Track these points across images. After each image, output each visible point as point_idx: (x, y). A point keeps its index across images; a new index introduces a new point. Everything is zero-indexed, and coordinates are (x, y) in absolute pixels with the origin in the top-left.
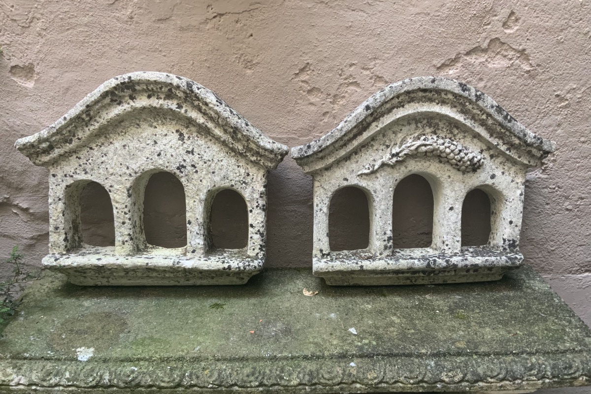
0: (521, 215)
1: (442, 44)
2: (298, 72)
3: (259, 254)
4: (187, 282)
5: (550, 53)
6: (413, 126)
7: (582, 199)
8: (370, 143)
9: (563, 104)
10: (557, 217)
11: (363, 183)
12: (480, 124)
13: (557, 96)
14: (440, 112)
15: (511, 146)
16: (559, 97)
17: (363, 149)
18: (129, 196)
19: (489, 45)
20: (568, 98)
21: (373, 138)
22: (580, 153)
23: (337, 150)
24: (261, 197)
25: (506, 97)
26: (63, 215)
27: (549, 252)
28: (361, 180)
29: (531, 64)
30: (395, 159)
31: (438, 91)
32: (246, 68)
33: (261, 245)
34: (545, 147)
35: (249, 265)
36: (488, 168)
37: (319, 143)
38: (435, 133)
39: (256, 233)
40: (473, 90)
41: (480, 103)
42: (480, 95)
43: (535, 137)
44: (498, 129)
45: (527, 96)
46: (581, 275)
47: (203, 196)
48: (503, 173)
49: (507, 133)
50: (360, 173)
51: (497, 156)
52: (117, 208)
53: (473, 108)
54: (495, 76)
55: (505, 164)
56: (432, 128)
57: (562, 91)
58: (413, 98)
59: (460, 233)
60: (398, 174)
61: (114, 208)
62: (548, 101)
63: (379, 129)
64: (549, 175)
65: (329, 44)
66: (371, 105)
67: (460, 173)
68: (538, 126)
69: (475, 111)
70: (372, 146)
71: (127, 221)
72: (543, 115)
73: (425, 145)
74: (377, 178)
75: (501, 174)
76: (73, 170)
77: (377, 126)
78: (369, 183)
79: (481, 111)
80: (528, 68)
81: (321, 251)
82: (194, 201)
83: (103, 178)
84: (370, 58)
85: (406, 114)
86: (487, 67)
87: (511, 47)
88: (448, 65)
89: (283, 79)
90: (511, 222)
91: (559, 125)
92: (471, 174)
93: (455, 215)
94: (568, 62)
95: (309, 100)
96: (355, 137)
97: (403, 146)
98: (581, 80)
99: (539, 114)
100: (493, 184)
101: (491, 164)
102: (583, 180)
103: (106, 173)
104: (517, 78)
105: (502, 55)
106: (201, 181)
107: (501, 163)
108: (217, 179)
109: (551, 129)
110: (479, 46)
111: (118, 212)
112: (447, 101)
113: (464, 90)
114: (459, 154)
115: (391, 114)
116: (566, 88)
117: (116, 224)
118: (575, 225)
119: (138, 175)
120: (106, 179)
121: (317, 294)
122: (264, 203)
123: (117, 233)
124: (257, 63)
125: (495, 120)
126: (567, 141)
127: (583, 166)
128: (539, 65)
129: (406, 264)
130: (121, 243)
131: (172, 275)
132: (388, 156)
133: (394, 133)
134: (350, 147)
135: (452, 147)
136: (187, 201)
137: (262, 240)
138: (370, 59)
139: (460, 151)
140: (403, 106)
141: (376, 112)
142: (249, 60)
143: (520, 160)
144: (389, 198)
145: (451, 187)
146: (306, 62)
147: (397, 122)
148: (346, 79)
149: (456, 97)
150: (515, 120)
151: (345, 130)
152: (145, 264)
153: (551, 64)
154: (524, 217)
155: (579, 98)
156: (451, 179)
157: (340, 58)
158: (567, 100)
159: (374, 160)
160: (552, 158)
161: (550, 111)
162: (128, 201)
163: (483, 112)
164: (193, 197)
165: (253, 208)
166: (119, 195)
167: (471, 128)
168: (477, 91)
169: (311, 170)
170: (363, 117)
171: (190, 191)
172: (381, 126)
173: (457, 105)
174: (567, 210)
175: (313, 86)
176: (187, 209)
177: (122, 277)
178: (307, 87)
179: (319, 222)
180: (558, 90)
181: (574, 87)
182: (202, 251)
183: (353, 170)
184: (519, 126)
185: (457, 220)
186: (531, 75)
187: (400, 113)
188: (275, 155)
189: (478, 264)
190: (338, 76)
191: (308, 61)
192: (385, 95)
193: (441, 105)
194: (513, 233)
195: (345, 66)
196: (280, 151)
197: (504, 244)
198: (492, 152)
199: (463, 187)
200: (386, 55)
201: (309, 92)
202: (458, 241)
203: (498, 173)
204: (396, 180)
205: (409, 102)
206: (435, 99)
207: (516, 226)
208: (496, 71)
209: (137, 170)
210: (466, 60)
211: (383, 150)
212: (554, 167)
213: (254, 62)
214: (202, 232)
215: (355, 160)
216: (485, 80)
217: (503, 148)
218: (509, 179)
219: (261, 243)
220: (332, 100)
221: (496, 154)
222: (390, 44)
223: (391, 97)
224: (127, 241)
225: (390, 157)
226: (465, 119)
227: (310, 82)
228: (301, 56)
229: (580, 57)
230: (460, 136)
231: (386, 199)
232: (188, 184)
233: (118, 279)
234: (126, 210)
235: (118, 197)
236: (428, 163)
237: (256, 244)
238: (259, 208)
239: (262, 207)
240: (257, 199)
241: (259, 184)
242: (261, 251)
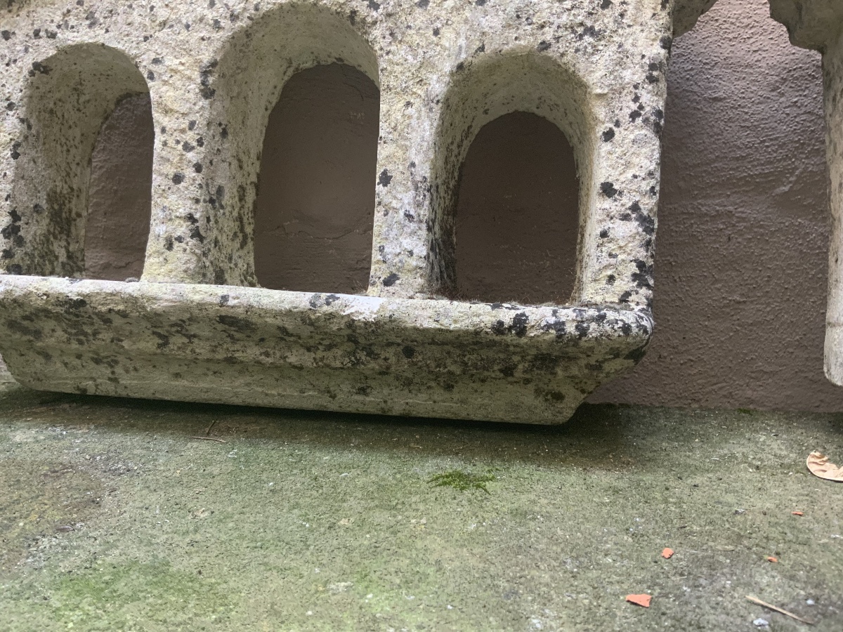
3: (633, 297)
4: (360, 398)
18: (207, 93)
24: (651, 80)
26: (15, 156)
33: (641, 265)
35: (601, 318)
39: (625, 217)
47: (438, 86)
52: (163, 130)
61: (157, 130)
71: (190, 173)
76: (58, 18)
82: (408, 104)
83: (137, 35)
103: (147, 21)
106: (436, 32)
108: (491, 21)
111: (165, 144)
117: (157, 180)
119: (239, 24)
120: (146, 39)
122: (661, 105)
123: (156, 213)
130: (162, 242)
131: (307, 359)
136: (383, 107)
137: (648, 244)
152: (216, 300)
162: (200, 109)
164: (404, 90)
165: (617, 124)
166: (176, 89)
171: (398, 69)
176: (382, 133)
177: (151, 361)
182: (420, 281)
209: (238, 9)
214: (425, 212)
219: (642, 254)
224: (179, 239)
232: (393, 48)
233: (142, 372)
234: (191, 137)
235: (171, 93)
237: (621, 257)
238: (639, 121)
239: (653, 118)
240: (636, 87)
241: (644, 34)
242: (639, 286)
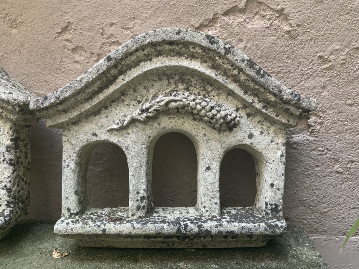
0: (283, 178)
1: (199, 4)
2: (60, 31)
3: (6, 211)
5: (310, 13)
6: (165, 82)
7: (352, 162)
8: (120, 98)
9: (326, 66)
10: (328, 180)
11: (114, 139)
12: (233, 80)
13: (320, 57)
14: (188, 66)
15: (268, 104)
16: (322, 59)
17: (113, 104)
19: (246, 5)
20: (331, 60)
21: (122, 93)
22: (348, 115)
23: (82, 104)
24: (7, 151)
25: (268, 58)
27: (322, 214)
28: (112, 136)
29: (290, 24)
30: (144, 115)
31: (186, 44)
32: (12, 27)
33: (8, 202)
34: (304, 105)
36: (245, 128)
37: (56, 95)
38: (187, 89)
39: (3, 189)
40: (221, 43)
41: (230, 56)
42: (229, 48)
43: (291, 94)
44: (252, 85)
45: (289, 57)
46: (356, 237)
48: (261, 133)
49: (262, 89)
50: (109, 128)
51: (255, 115)
53: (223, 63)
54: (255, 36)
55: (264, 123)
56: (185, 85)
57: (324, 52)
58: (159, 51)
59: (218, 195)
60: (151, 131)
62: (311, 63)
63: (125, 82)
64: (316, 137)
65: (87, 3)
66: (112, 56)
67: (216, 132)
68: (303, 87)
69: (226, 66)
70: (123, 101)
72: (306, 77)
73: (176, 101)
74: (129, 134)
75: (259, 133)
77: (123, 80)
78: (120, 139)
79: (232, 66)
80: (287, 28)
81: (69, 210)
84: (129, 17)
85: (152, 68)
86: (245, 27)
87: (269, 7)
88: (206, 26)
89: (47, 38)
90: (272, 185)
91: (324, 87)
92: (227, 133)
93: (212, 175)
94: (329, 22)
95: (74, 58)
96: (100, 90)
97: (153, 102)
98: (343, 41)
99: (302, 75)
100: (252, 144)
101: (248, 123)
102: (353, 143)
104: (277, 39)
105: (261, 15)
107: (259, 122)
109: (316, 91)
110: (237, 6)
112: (197, 56)
113: (212, 43)
114: (210, 111)
115: (138, 67)
116: (329, 49)
118: (346, 188)
121: (65, 256)
122: (12, 157)
124: (21, 22)
125: (247, 75)
126: (334, 104)
127: (351, 129)
128: (298, 26)
129: (153, 229)
132: (138, 111)
133: (145, 89)
134: (96, 101)
135: (204, 104)
137: (9, 196)
138: (129, 19)
139: (212, 108)
140: (151, 60)
141: (120, 64)
142: (13, 20)
143: (278, 118)
144: (142, 156)
145: (207, 146)
146: (67, 21)
147: (145, 76)
148: (108, 38)
149: (204, 51)
150: (269, 75)
151: (84, 81)
153: (311, 24)
154: (286, 180)
155: (343, 60)
156: (207, 138)
157: (100, 17)
158: (331, 61)
159: (125, 116)
160: (319, 121)
161: (314, 72)
163: (234, 67)
167: (223, 85)
168: (226, 44)
169: (54, 123)
170: (104, 68)
172: (127, 79)
173: (207, 59)
174: (338, 172)
175: (77, 44)
178: (70, 46)
179: (67, 179)
180: (321, 51)
181: (337, 48)
183: (103, 126)
184: (274, 81)
185: (214, 181)
186: (291, 35)
187: (147, 67)
188: (13, 106)
189: (233, 231)
190: (100, 35)
191: (70, 20)
192: (127, 46)
193: (191, 60)
194: (275, 196)
195: (106, 26)
196: (16, 102)
197: (266, 208)
198: (248, 111)
199: (219, 146)
200: (145, 15)
201: (74, 50)
202: (216, 204)
203: (256, 132)
204: (149, 137)
205: (157, 56)
206: (184, 54)
207: (278, 189)
208: (255, 31)
210: (224, 20)
211: (134, 106)
212: (321, 130)
213: (18, 22)
215: (105, 115)
216: (245, 41)
217: (259, 106)
218: (268, 139)
219: (8, 199)
220: (96, 59)
221: (253, 112)
222: (147, 4)
223: (134, 48)
225: (140, 112)
226: (216, 75)
227: (73, 41)
228: (62, 15)
229: (342, 17)
230: (214, 93)
231: (139, 156)
236: (182, 120)
237: (2, 200)
238: (5, 162)
239: (8, 162)
240: (3, 153)
241: (5, 138)
242: (8, 207)
